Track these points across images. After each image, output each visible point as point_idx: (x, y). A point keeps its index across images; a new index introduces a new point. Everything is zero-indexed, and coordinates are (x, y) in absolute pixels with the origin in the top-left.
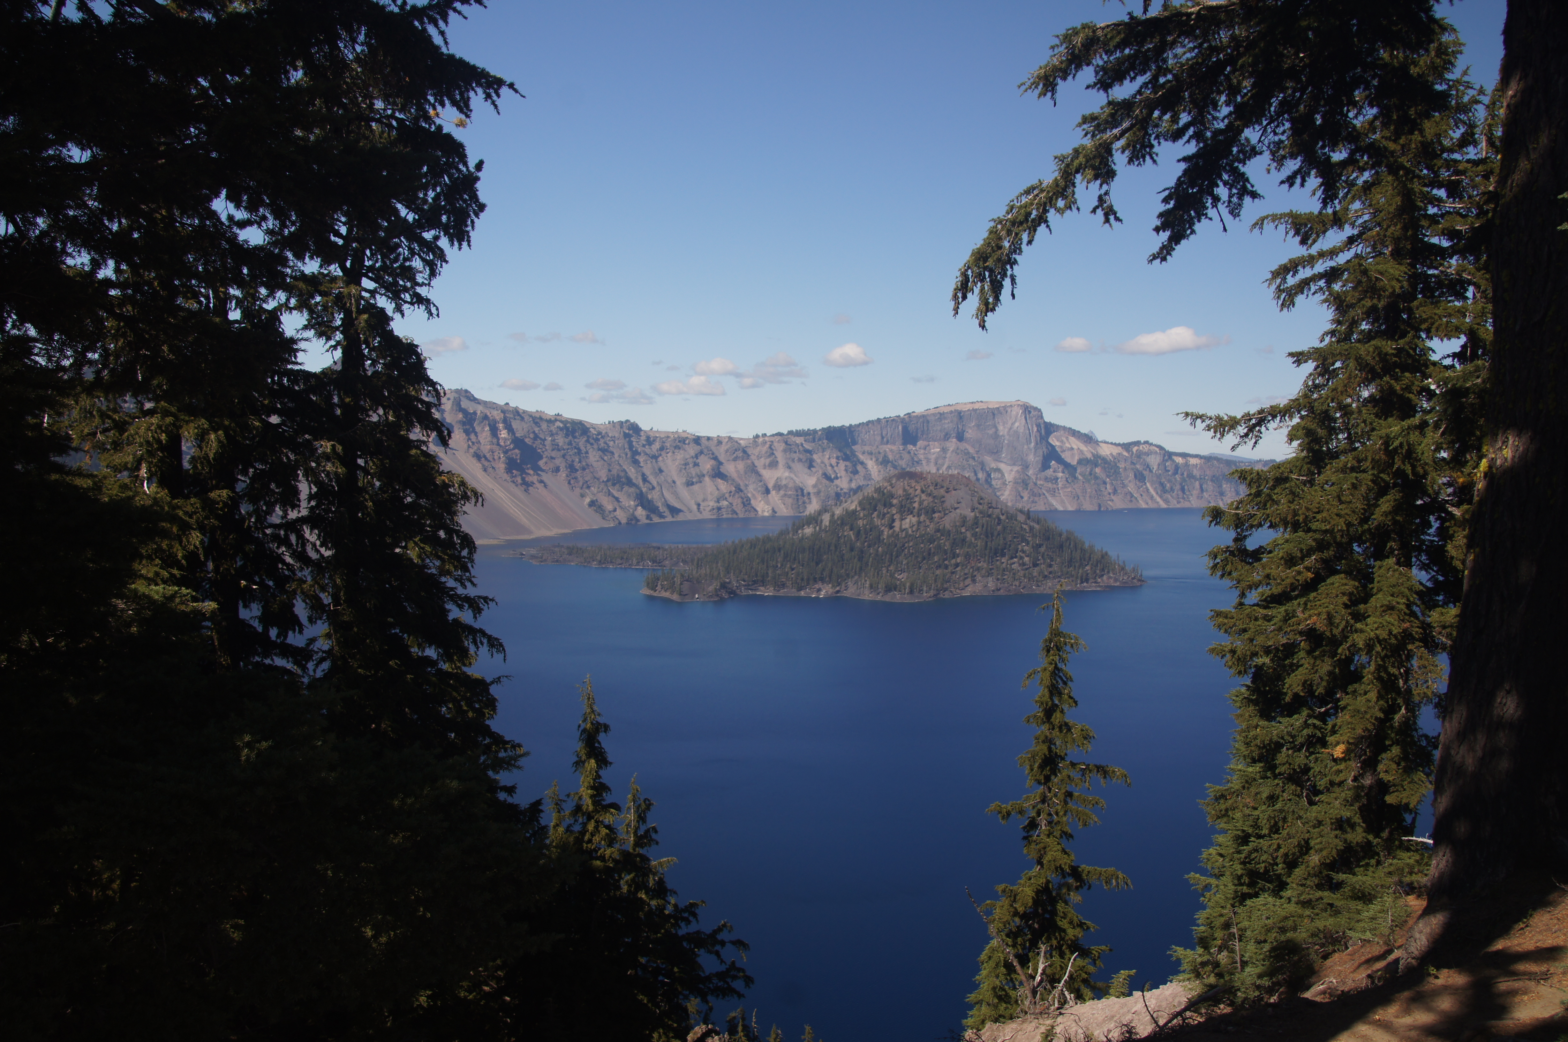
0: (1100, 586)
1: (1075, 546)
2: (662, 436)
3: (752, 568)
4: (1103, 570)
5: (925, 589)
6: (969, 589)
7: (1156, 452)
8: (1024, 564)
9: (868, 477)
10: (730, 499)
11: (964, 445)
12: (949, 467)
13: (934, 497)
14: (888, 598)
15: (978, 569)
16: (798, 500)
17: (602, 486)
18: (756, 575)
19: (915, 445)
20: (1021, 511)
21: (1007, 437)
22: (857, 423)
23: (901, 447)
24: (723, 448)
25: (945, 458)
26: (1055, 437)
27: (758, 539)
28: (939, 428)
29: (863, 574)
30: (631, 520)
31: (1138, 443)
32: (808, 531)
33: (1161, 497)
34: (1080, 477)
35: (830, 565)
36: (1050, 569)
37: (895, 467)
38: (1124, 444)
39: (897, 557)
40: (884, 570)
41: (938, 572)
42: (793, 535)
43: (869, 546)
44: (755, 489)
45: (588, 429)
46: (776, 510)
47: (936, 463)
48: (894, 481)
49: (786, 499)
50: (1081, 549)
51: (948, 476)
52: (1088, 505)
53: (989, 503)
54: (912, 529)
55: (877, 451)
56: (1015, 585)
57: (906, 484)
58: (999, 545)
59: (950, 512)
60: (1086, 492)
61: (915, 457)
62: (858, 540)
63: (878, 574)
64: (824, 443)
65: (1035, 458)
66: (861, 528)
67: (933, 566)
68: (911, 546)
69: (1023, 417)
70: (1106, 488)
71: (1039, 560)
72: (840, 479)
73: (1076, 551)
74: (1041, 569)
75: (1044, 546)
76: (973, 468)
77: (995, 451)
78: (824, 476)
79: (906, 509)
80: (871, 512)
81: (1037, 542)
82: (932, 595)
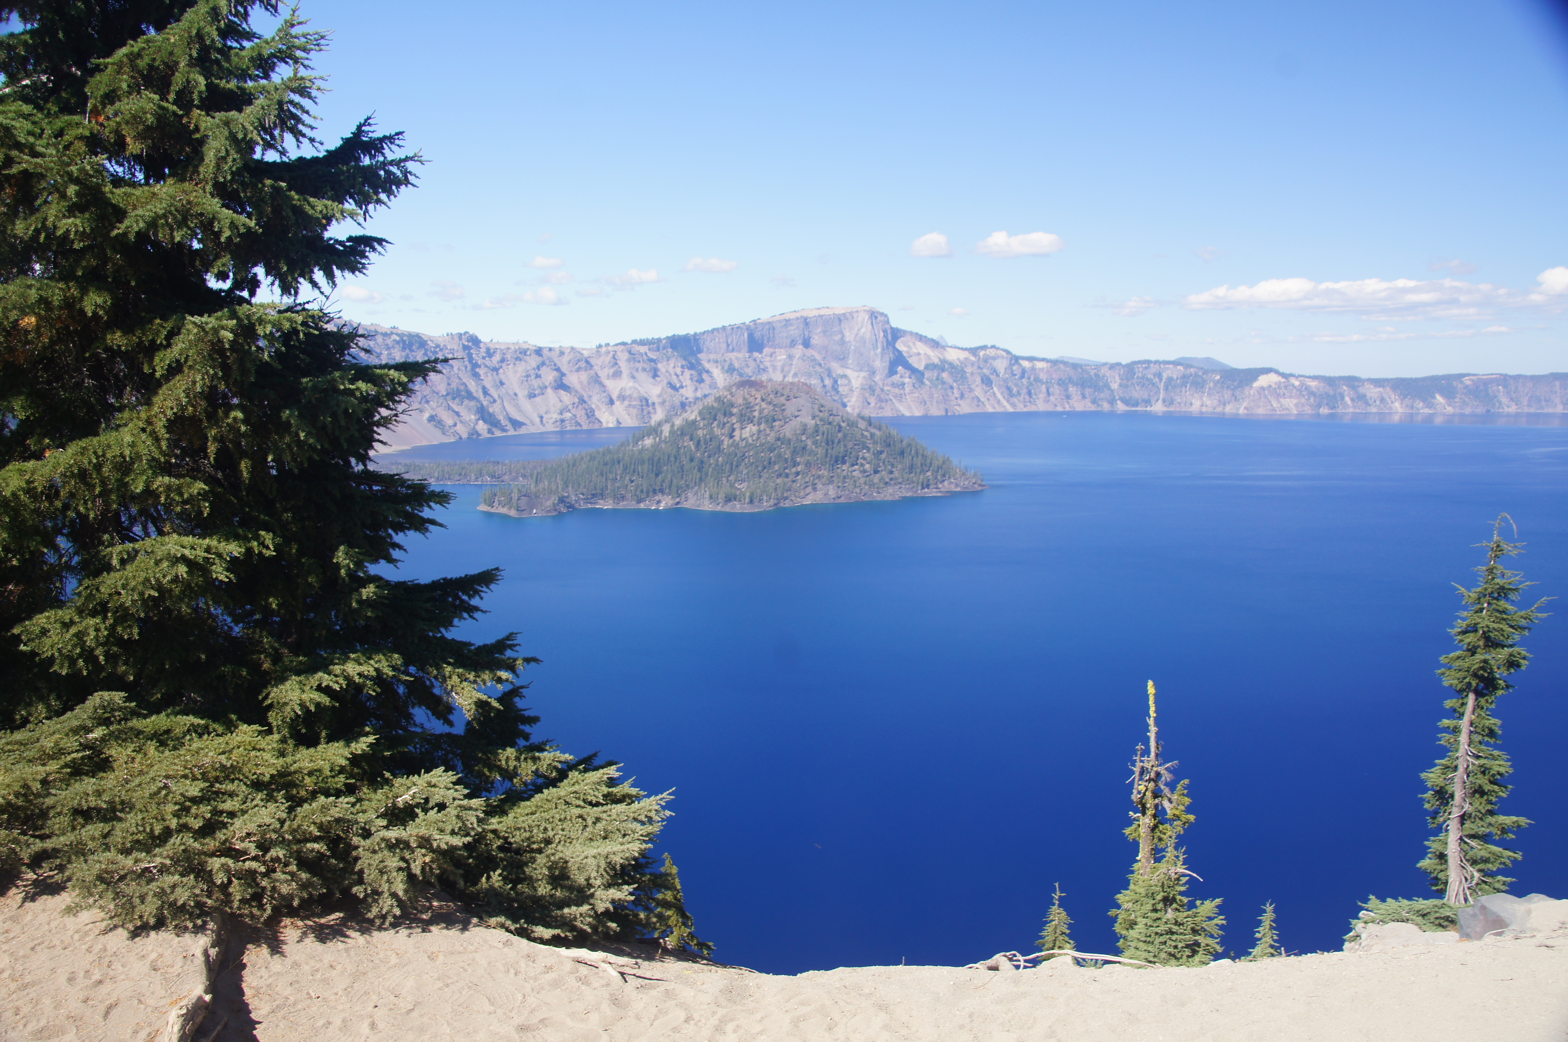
0: (940, 492)
1: (917, 453)
2: (503, 347)
3: (591, 481)
4: (944, 475)
5: (765, 498)
6: (810, 497)
7: (1003, 357)
8: (865, 471)
9: (713, 386)
10: (574, 411)
11: (810, 352)
12: (795, 375)
13: (775, 405)
14: (728, 509)
15: (819, 477)
16: (642, 410)
17: (441, 401)
18: (595, 489)
19: (761, 352)
20: (863, 418)
21: (853, 343)
22: (702, 331)
23: (747, 355)
24: (565, 359)
25: (791, 365)
26: (902, 342)
27: (598, 452)
28: (785, 335)
29: (703, 485)
30: (473, 434)
31: (984, 348)
32: (648, 442)
33: (1008, 401)
34: (927, 382)
35: (669, 476)
36: (891, 476)
37: (741, 375)
38: (971, 349)
39: (737, 466)
40: (724, 481)
41: (779, 481)
42: (633, 446)
43: (709, 457)
44: (599, 401)
45: (426, 341)
46: (621, 421)
47: (782, 371)
48: (734, 390)
49: (631, 409)
50: (923, 455)
51: (792, 384)
52: (936, 411)
53: (830, 411)
54: (752, 438)
55: (722, 359)
56: (856, 493)
57: (746, 393)
58: (839, 452)
59: (791, 420)
60: (933, 397)
61: (761, 365)
62: (698, 450)
63: (718, 484)
64: (668, 352)
65: (882, 363)
66: (701, 438)
67: (773, 475)
68: (751, 456)
69: (870, 322)
70: (953, 393)
71: (880, 467)
72: (685, 389)
73: (917, 457)
74: (882, 476)
75: (885, 452)
76: (820, 375)
77: (842, 357)
78: (668, 385)
79: (746, 418)
80: (711, 421)
81: (878, 448)
82: (773, 504)
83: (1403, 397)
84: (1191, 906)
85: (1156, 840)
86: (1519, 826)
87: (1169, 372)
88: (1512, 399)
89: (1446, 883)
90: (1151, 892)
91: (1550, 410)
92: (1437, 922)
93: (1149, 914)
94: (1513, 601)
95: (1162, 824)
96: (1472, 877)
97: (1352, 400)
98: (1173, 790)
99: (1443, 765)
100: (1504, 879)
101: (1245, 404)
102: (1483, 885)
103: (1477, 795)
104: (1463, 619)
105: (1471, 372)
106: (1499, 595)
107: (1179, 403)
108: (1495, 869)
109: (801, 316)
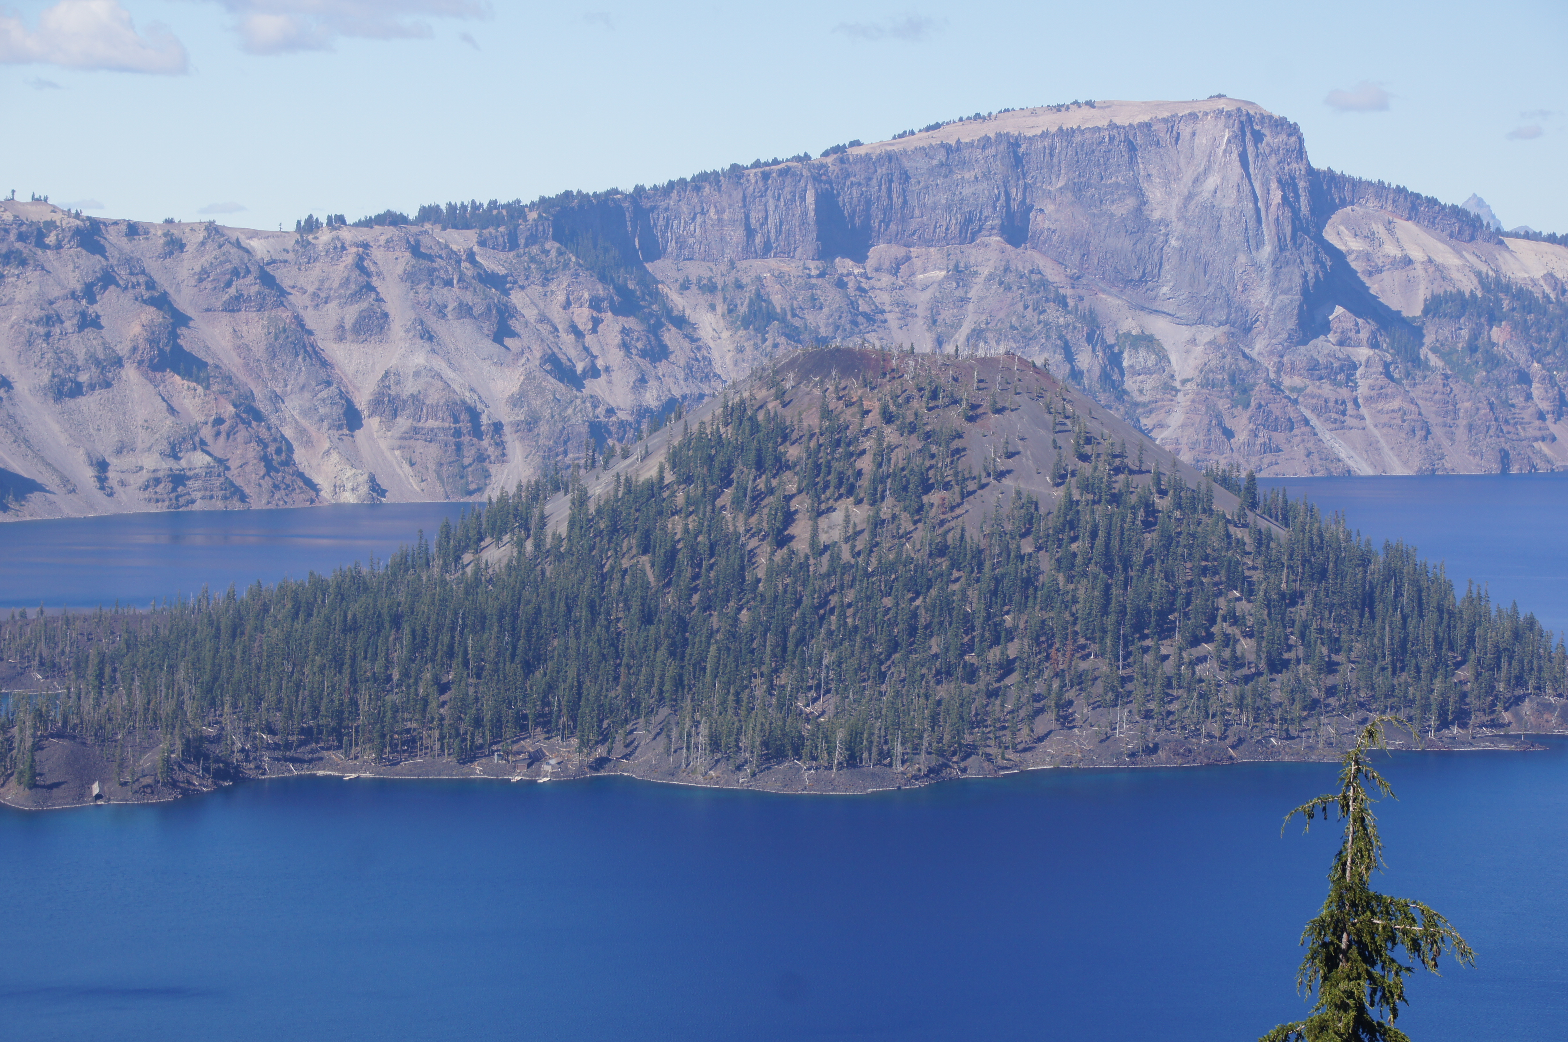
0: (1507, 737)
1: (1419, 601)
3: (298, 686)
4: (1520, 681)
5: (899, 749)
6: (1051, 747)
8: (1237, 663)
10: (218, 447)
11: (1028, 259)
12: (977, 334)
13: (928, 436)
14: (773, 784)
15: (1080, 680)
16: (459, 447)
18: (315, 711)
19: (860, 258)
20: (1225, 481)
21: (1178, 227)
22: (662, 181)
23: (814, 267)
24: (187, 265)
25: (964, 300)
26: (1346, 222)
27: (320, 586)
28: (943, 198)
29: (688, 703)
32: (497, 555)
34: (1434, 361)
35: (572, 672)
36: (1330, 680)
37: (792, 334)
39: (801, 641)
40: (759, 687)
41: (942, 691)
42: (445, 569)
43: (707, 607)
44: (306, 413)
46: (384, 483)
48: (789, 385)
49: (419, 445)
50: (1440, 609)
51: (974, 363)
52: (1465, 459)
53: (1115, 456)
54: (853, 546)
55: (730, 279)
56: (1209, 736)
57: (831, 394)
58: (1150, 598)
59: (983, 487)
60: (1456, 412)
61: (860, 302)
62: (668, 584)
63: (738, 701)
64: (547, 252)
65: (1274, 296)
66: (680, 546)
67: (924, 671)
68: (850, 605)
69: (1235, 155)
70: (1529, 397)
71: (1290, 648)
72: (603, 378)
73: (1421, 616)
74: (1299, 681)
75: (1308, 599)
76: (1061, 337)
77: (1136, 275)
78: (548, 367)
79: (832, 478)
80: (711, 488)
81: (1284, 586)
82: (924, 770)
109: (999, 135)
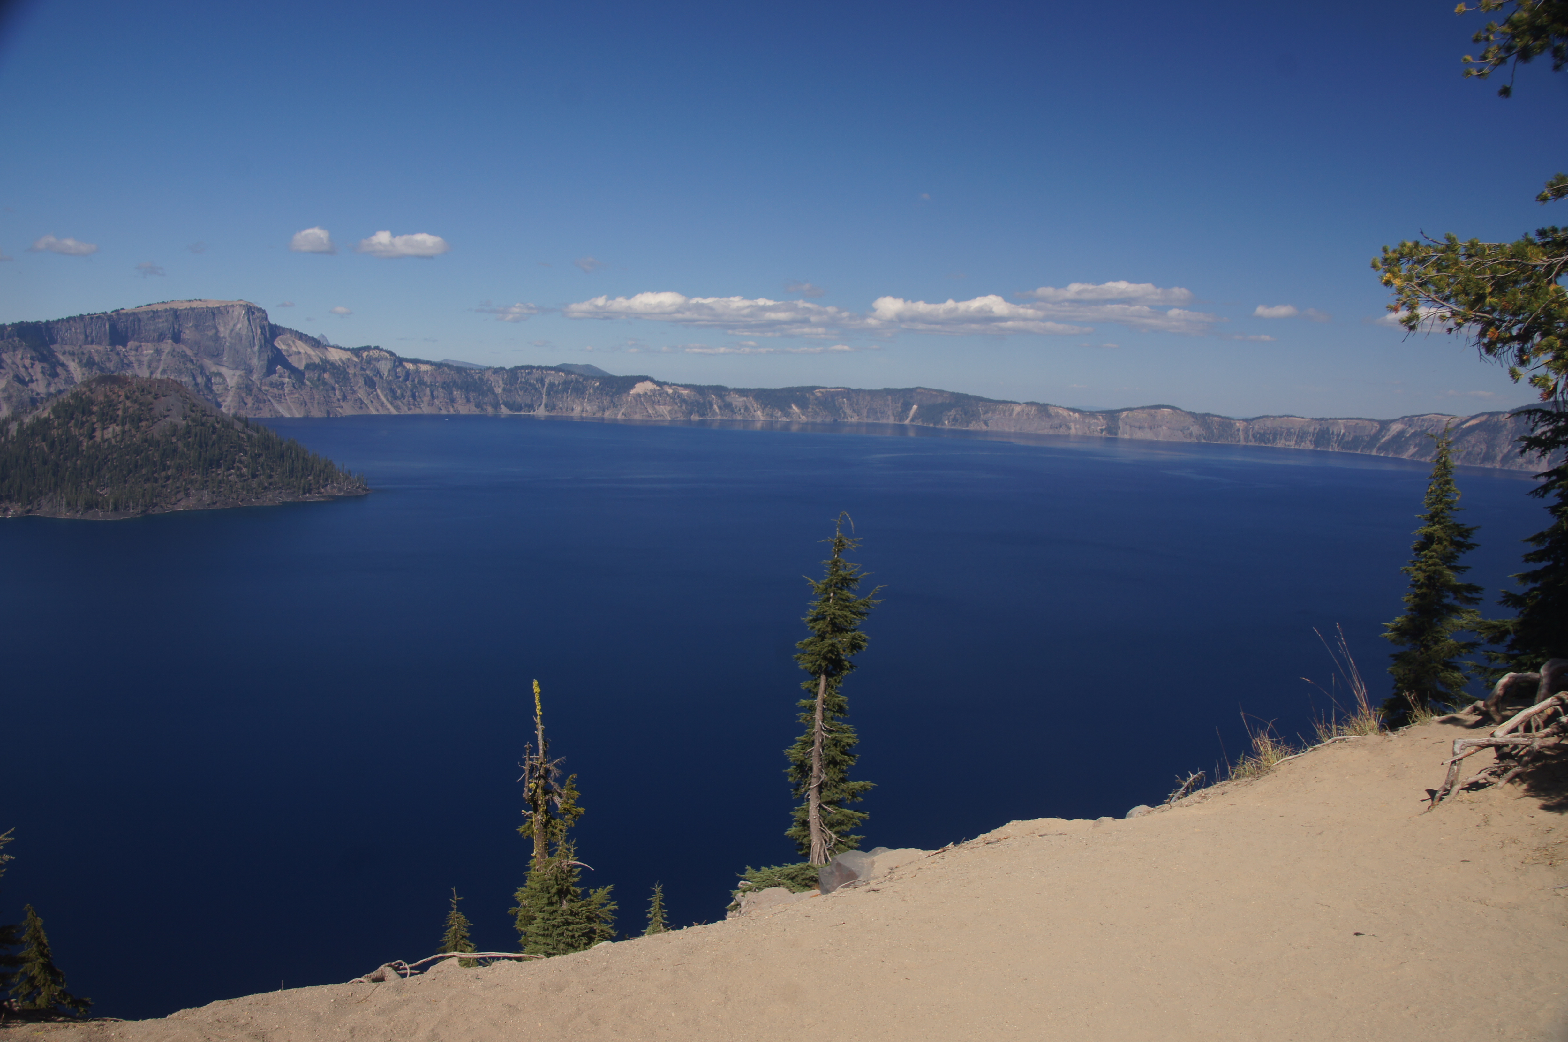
0: (323, 497)
1: (297, 456)
4: (327, 480)
5: (131, 505)
6: (182, 503)
7: (386, 358)
8: (242, 475)
9: (70, 380)
11: (181, 347)
12: (164, 372)
13: (141, 404)
14: (89, 516)
15: (192, 482)
19: (125, 346)
20: (239, 419)
21: (229, 339)
22: (56, 318)
23: (109, 348)
25: (160, 360)
26: (281, 340)
28: (152, 327)
29: (59, 491)
31: (367, 348)
33: (392, 404)
34: (308, 383)
35: (18, 481)
36: (270, 480)
37: (102, 370)
38: (353, 349)
39: (99, 470)
40: (84, 486)
41: (146, 486)
43: (66, 459)
47: (149, 367)
48: (93, 386)
50: (304, 459)
51: (161, 381)
52: (317, 413)
53: (203, 411)
54: (116, 440)
55: (80, 351)
56: (233, 498)
57: (108, 390)
58: (214, 455)
59: (159, 420)
60: (314, 398)
61: (125, 360)
62: (52, 452)
63: (77, 490)
64: (15, 341)
65: (259, 362)
66: (56, 439)
67: (140, 480)
68: (115, 458)
69: (246, 318)
70: (335, 395)
71: (258, 471)
72: (35, 384)
73: (298, 460)
74: (261, 481)
75: (264, 456)
76: (192, 372)
77: (216, 354)
78: (16, 379)
79: (108, 417)
80: (67, 420)
81: (256, 451)
82: (140, 511)
83: (764, 406)
84: (585, 895)
85: (549, 836)
86: (866, 790)
87: (551, 378)
88: (854, 411)
89: (810, 846)
90: (545, 886)
91: (884, 421)
92: (803, 883)
93: (546, 908)
94: (854, 590)
95: (554, 819)
96: (831, 838)
97: (720, 408)
98: (562, 786)
99: (802, 741)
100: (856, 837)
101: (623, 410)
102: (840, 845)
103: (831, 766)
104: (814, 608)
105: (822, 386)
106: (843, 585)
107: (561, 409)
108: (848, 830)
109: (171, 309)
